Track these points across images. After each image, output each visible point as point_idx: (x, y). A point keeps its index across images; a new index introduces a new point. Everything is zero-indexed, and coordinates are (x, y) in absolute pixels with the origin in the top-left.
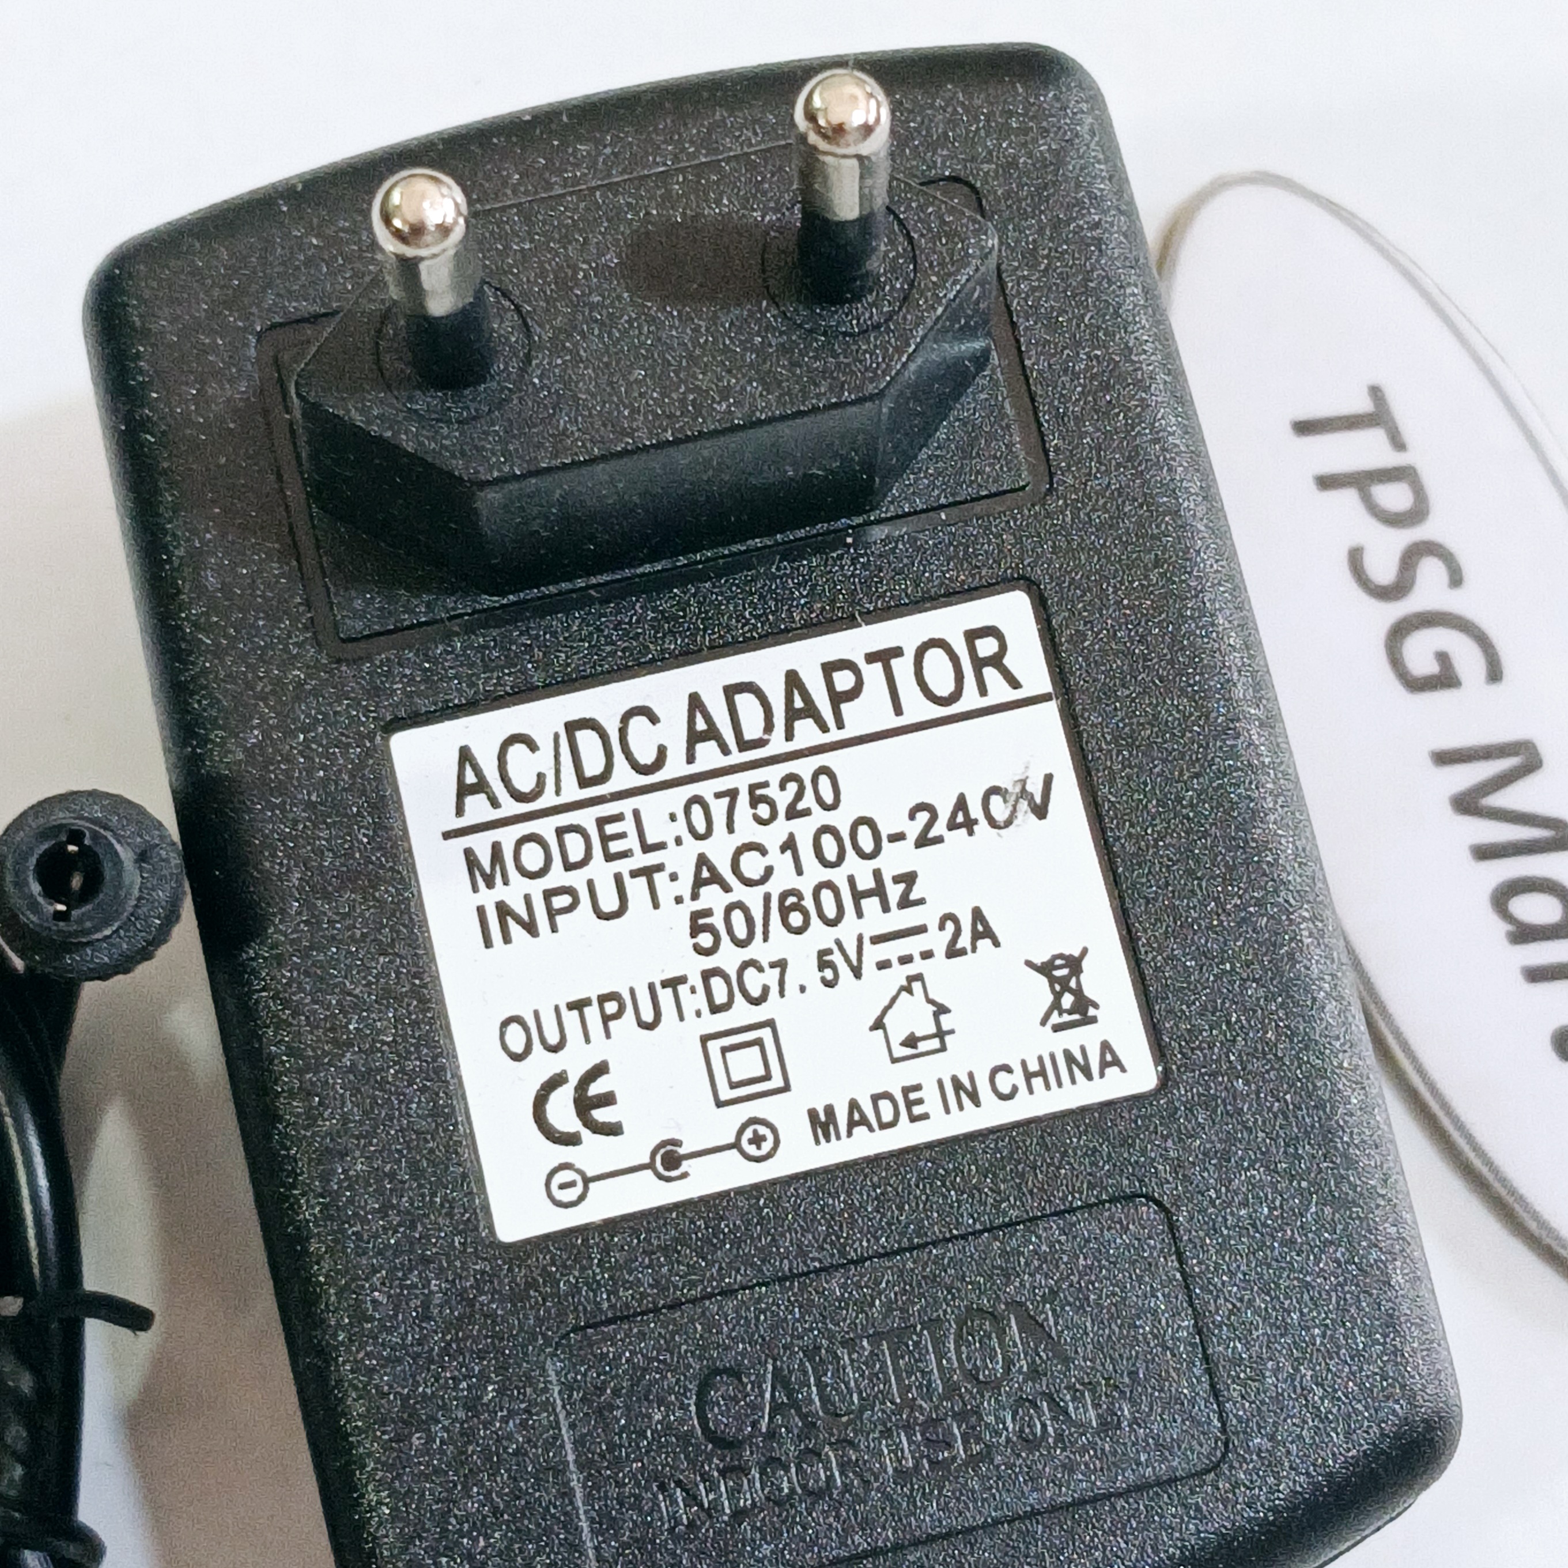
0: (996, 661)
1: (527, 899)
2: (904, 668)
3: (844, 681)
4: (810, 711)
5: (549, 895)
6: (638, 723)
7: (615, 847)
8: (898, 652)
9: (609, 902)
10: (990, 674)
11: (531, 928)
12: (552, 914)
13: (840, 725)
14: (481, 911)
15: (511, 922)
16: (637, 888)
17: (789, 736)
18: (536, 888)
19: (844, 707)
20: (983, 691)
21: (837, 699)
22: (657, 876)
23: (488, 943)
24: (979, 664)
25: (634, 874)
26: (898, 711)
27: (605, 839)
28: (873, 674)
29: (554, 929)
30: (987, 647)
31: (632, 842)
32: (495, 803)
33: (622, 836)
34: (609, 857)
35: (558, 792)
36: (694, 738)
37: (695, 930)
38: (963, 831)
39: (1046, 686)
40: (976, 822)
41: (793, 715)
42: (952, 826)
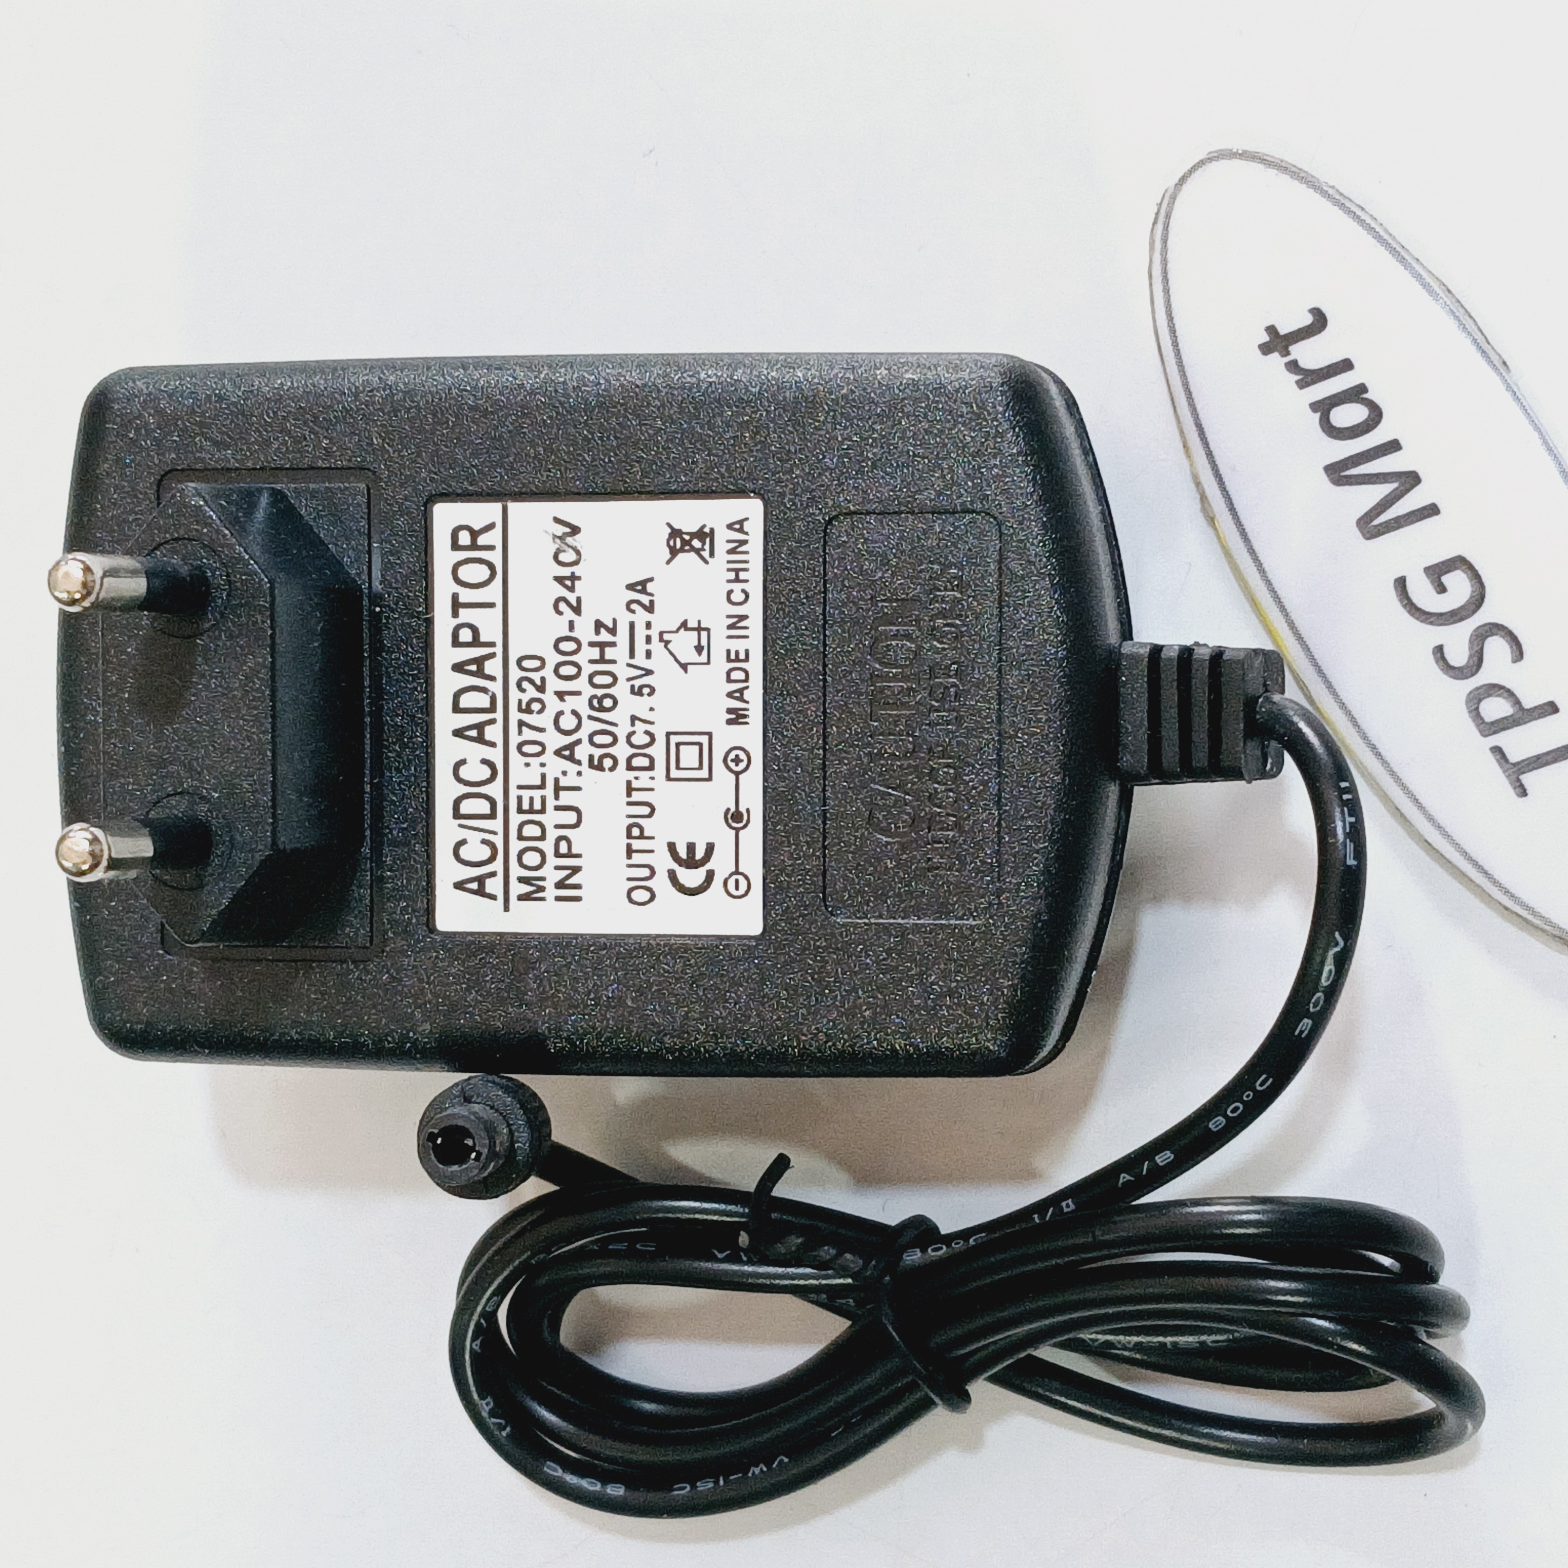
0: (474, 534)
1: (557, 868)
2: (466, 596)
3: (466, 635)
4: (479, 662)
5: (558, 854)
6: (464, 772)
7: (537, 806)
8: (455, 597)
9: (571, 817)
10: (482, 540)
11: (576, 870)
12: (569, 855)
13: (492, 644)
14: (558, 899)
15: (570, 881)
16: (566, 798)
17: (492, 678)
18: (552, 861)
19: (483, 639)
20: (491, 548)
21: (476, 642)
22: (562, 784)
23: (578, 899)
24: (474, 546)
25: (557, 797)
26: (491, 605)
27: (531, 811)
28: (466, 615)
29: (578, 856)
30: (464, 538)
31: (537, 794)
32: (493, 874)
33: (531, 799)
34: (543, 811)
35: (495, 833)
36: (480, 739)
37: (600, 768)
38: (577, 583)
39: (497, 507)
40: (573, 573)
41: (480, 673)
42: (571, 589)
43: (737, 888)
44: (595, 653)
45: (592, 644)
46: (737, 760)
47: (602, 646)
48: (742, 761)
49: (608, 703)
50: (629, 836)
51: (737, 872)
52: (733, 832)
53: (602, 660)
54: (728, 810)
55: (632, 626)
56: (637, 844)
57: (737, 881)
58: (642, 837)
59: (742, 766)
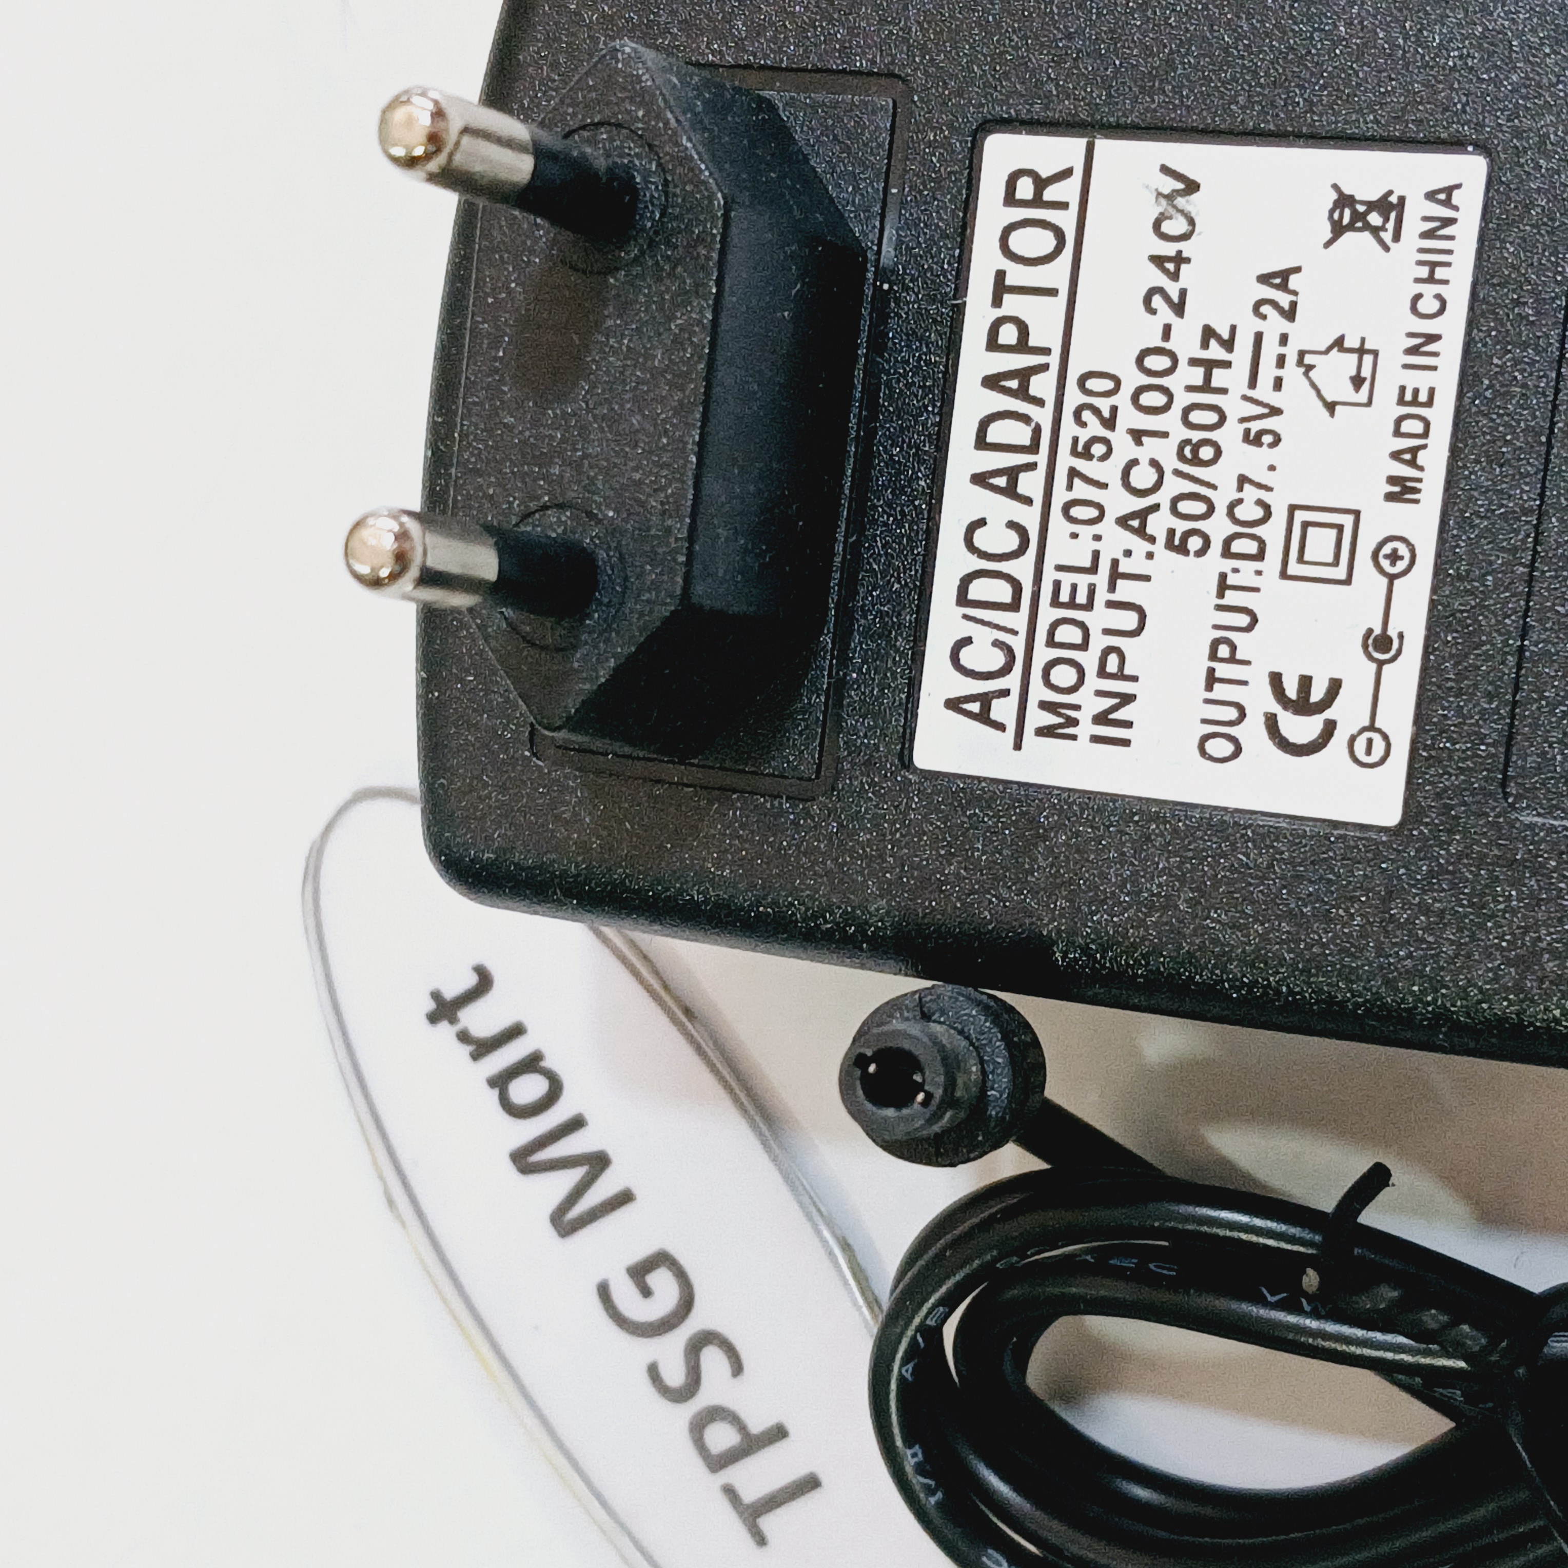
0: (1041, 183)
1: (1100, 693)
2: (1017, 275)
3: (1008, 335)
4: (1025, 375)
5: (1102, 673)
6: (980, 538)
7: (1081, 598)
9: (1129, 620)
10: (1050, 194)
11: (1127, 699)
12: (1120, 676)
13: (1046, 351)
14: (1096, 739)
15: (1116, 716)
16: (1126, 591)
17: (1039, 402)
18: (1093, 682)
19: (1032, 342)
20: (1064, 206)
21: (1022, 346)
22: (1121, 569)
23: (1126, 743)
24: (1037, 201)
25: (1112, 588)
26: (1053, 292)
27: (1072, 604)
28: (1012, 305)
29: (1135, 679)
30: (1025, 189)
31: (1083, 581)
32: (1004, 693)
33: (1074, 588)
34: (1089, 606)
35: (1015, 633)
36: (1011, 492)
37: (1182, 549)
38: (1184, 267)
39: (1080, 144)
40: (1180, 252)
41: (1023, 393)
42: (1175, 276)
43: (1369, 752)
44: (1197, 376)
45: (1194, 362)
46: (1394, 557)
47: (1209, 365)
48: (1402, 558)
49: (1206, 453)
50: (1213, 656)
51: (1372, 727)
52: (1374, 666)
53: (1206, 387)
54: (1370, 631)
55: (1259, 338)
56: (1222, 670)
57: (1370, 742)
58: (1232, 659)
59: (1401, 566)
